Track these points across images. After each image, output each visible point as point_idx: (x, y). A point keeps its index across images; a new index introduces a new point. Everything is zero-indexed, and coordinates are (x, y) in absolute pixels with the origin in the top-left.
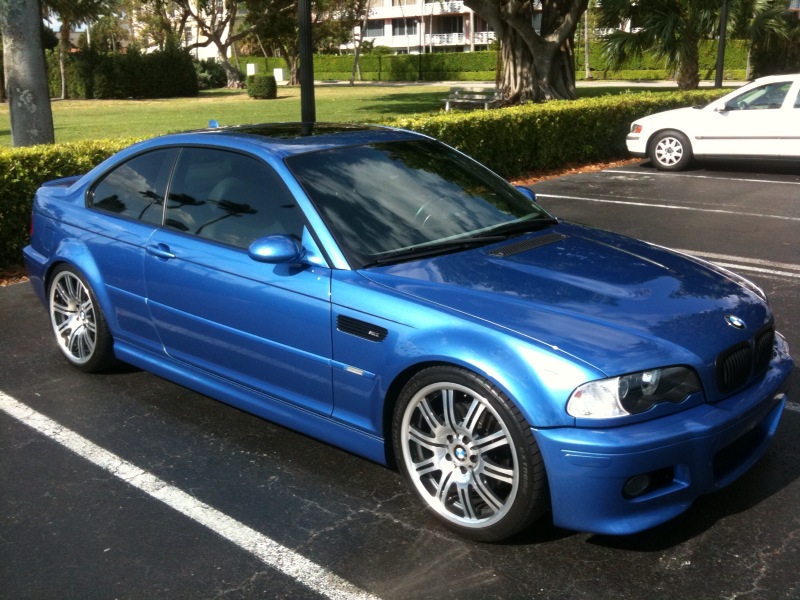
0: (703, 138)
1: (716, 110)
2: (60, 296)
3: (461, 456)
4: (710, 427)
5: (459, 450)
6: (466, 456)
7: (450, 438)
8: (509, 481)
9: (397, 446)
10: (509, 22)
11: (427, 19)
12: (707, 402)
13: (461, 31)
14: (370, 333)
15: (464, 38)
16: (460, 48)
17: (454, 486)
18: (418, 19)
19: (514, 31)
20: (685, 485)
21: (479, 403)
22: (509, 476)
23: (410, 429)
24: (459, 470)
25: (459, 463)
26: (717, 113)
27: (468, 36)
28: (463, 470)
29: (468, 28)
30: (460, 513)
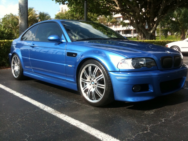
0: (183, 48)
1: (186, 41)
2: (14, 62)
3: (93, 84)
4: (158, 74)
5: (93, 82)
6: (94, 83)
7: (91, 79)
8: (103, 88)
9: (79, 84)
10: (140, 28)
11: (122, 31)
12: (158, 70)
13: (130, 33)
14: (74, 55)
15: (131, 35)
16: (130, 37)
17: (91, 92)
18: (121, 31)
19: (141, 30)
20: (152, 91)
21: (97, 68)
22: (103, 86)
23: (82, 79)
24: (93, 88)
25: (93, 86)
26: (187, 42)
27: (132, 34)
28: (94, 87)
29: (132, 32)
30: (93, 100)
